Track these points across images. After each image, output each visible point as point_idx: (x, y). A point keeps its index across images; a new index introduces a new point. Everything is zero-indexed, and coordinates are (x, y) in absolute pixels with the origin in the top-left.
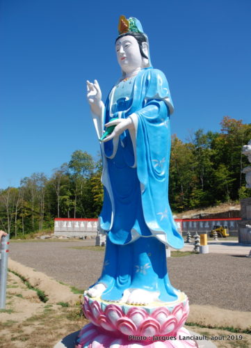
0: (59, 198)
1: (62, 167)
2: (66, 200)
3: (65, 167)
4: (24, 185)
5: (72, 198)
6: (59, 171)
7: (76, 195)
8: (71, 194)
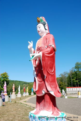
0: (72, 80)
1: (72, 69)
2: (74, 80)
3: (73, 69)
4: (61, 76)
5: (76, 79)
6: (71, 70)
7: (78, 78)
8: (76, 78)
